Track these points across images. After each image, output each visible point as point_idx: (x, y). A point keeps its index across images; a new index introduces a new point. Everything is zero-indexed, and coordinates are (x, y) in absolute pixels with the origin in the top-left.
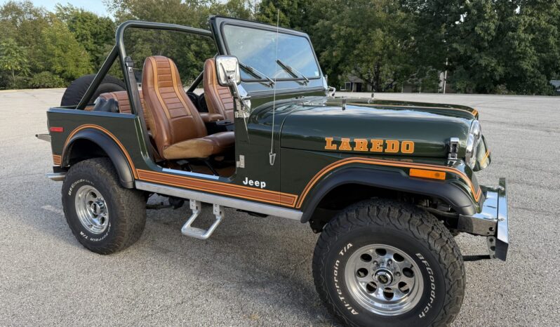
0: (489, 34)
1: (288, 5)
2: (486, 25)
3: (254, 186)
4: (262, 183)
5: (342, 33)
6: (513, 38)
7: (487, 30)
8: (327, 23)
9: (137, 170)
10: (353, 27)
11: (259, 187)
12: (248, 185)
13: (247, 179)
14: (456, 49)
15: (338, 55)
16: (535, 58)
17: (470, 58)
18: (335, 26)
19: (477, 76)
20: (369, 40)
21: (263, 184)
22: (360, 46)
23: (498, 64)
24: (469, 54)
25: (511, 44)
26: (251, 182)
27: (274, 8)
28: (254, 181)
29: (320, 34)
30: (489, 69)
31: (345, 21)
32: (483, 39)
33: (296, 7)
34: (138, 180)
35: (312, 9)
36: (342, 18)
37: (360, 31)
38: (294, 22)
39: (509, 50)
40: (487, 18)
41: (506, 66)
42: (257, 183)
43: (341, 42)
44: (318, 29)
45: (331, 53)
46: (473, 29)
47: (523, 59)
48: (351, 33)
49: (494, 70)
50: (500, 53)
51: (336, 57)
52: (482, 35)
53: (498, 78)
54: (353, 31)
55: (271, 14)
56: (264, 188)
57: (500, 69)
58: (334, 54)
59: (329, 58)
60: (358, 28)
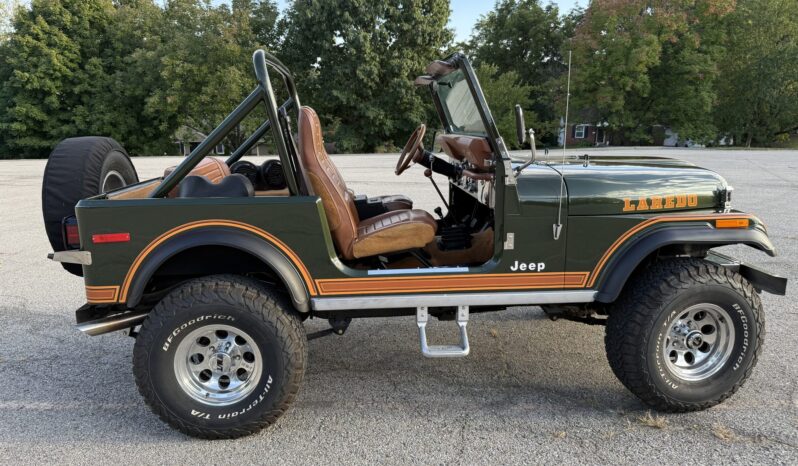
0: (373, 80)
1: (73, 22)
2: (368, 68)
3: (528, 270)
4: (539, 265)
5: (178, 70)
6: (399, 85)
7: (369, 74)
8: (150, 54)
9: (317, 281)
10: (192, 62)
11: (536, 271)
12: (519, 271)
13: (516, 263)
14: (337, 98)
15: (175, 102)
16: (422, 109)
17: (355, 108)
18: (165, 60)
19: (364, 132)
20: (220, 82)
21: (542, 266)
22: (209, 89)
23: (386, 116)
24: (352, 104)
25: (398, 92)
26: (523, 266)
27: (46, 25)
28: (528, 265)
29: (140, 70)
30: (377, 123)
31: (181, 53)
32: (365, 85)
33: (88, 26)
34: (319, 296)
35: (119, 32)
36: (174, 49)
37: (204, 69)
38: (86, 50)
39: (396, 100)
40: (368, 59)
41: (393, 118)
42: (532, 266)
43: (178, 84)
44: (136, 62)
45: (163, 99)
46: (354, 73)
47: (411, 110)
48: (190, 71)
49: (382, 124)
50: (386, 103)
51: (171, 105)
52: (365, 80)
53: (388, 133)
54: (195, 68)
55: (41, 35)
56: (542, 271)
57: (389, 123)
58: (169, 100)
59: (160, 107)
60: (201, 64)
